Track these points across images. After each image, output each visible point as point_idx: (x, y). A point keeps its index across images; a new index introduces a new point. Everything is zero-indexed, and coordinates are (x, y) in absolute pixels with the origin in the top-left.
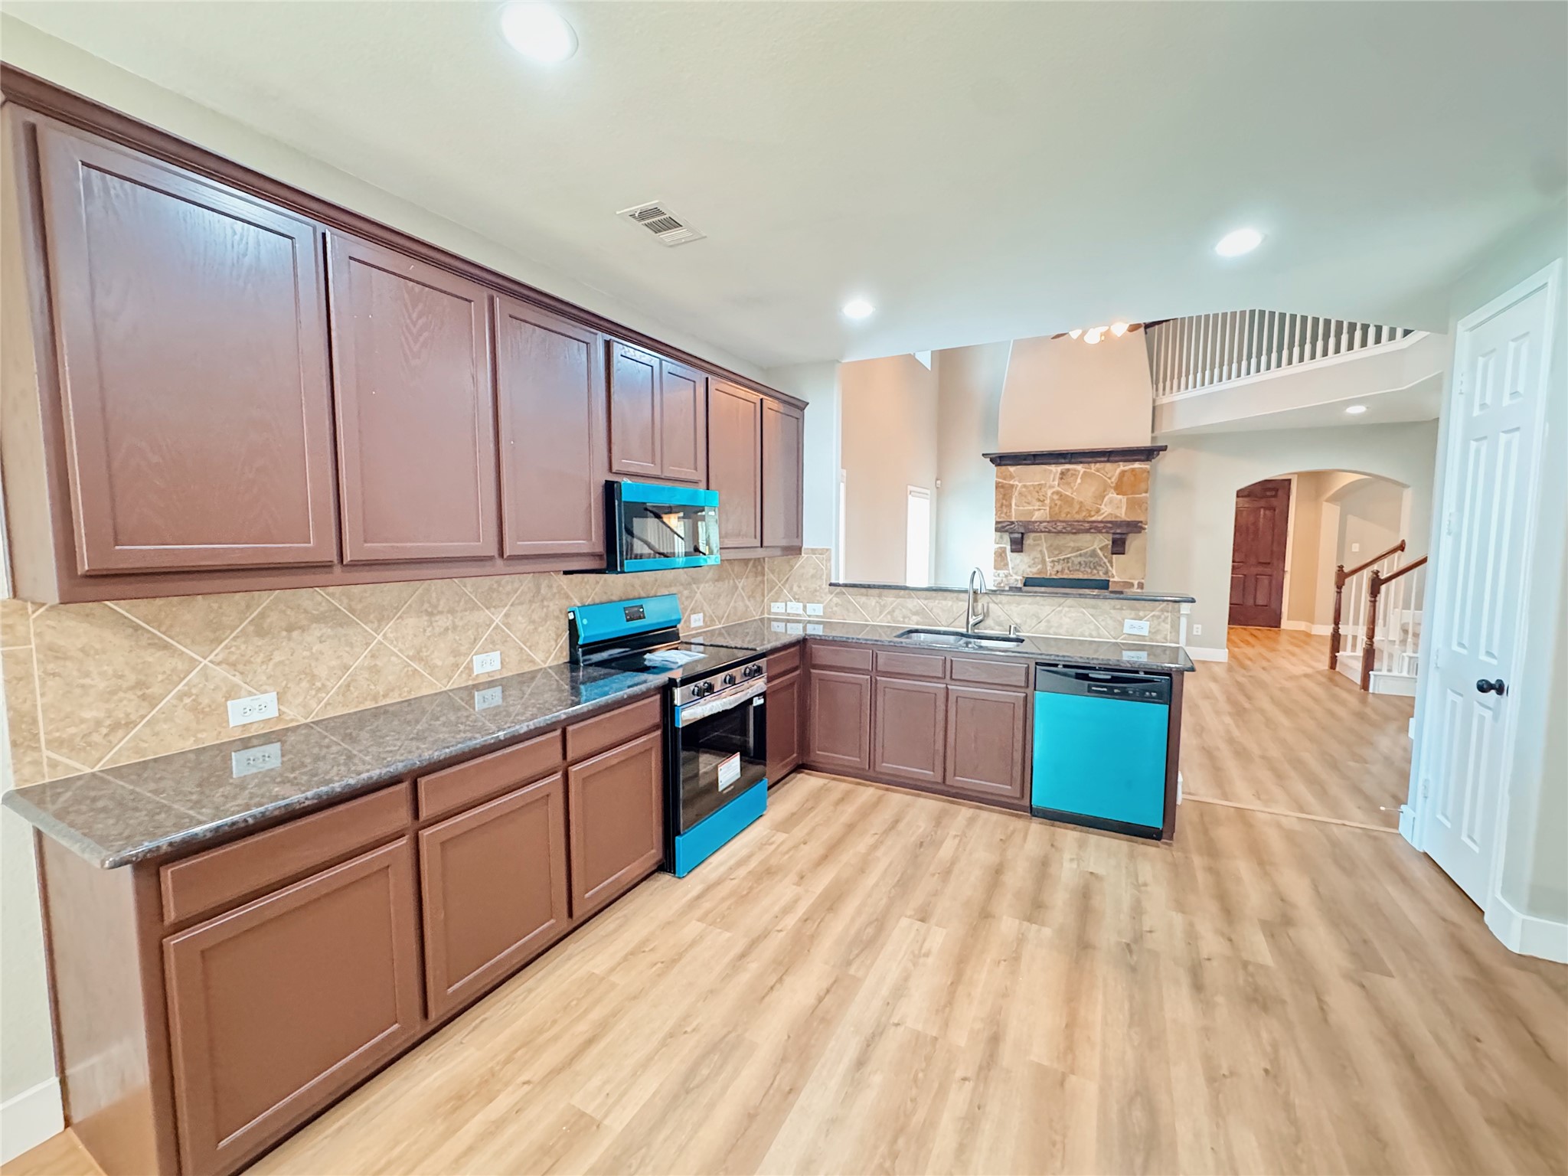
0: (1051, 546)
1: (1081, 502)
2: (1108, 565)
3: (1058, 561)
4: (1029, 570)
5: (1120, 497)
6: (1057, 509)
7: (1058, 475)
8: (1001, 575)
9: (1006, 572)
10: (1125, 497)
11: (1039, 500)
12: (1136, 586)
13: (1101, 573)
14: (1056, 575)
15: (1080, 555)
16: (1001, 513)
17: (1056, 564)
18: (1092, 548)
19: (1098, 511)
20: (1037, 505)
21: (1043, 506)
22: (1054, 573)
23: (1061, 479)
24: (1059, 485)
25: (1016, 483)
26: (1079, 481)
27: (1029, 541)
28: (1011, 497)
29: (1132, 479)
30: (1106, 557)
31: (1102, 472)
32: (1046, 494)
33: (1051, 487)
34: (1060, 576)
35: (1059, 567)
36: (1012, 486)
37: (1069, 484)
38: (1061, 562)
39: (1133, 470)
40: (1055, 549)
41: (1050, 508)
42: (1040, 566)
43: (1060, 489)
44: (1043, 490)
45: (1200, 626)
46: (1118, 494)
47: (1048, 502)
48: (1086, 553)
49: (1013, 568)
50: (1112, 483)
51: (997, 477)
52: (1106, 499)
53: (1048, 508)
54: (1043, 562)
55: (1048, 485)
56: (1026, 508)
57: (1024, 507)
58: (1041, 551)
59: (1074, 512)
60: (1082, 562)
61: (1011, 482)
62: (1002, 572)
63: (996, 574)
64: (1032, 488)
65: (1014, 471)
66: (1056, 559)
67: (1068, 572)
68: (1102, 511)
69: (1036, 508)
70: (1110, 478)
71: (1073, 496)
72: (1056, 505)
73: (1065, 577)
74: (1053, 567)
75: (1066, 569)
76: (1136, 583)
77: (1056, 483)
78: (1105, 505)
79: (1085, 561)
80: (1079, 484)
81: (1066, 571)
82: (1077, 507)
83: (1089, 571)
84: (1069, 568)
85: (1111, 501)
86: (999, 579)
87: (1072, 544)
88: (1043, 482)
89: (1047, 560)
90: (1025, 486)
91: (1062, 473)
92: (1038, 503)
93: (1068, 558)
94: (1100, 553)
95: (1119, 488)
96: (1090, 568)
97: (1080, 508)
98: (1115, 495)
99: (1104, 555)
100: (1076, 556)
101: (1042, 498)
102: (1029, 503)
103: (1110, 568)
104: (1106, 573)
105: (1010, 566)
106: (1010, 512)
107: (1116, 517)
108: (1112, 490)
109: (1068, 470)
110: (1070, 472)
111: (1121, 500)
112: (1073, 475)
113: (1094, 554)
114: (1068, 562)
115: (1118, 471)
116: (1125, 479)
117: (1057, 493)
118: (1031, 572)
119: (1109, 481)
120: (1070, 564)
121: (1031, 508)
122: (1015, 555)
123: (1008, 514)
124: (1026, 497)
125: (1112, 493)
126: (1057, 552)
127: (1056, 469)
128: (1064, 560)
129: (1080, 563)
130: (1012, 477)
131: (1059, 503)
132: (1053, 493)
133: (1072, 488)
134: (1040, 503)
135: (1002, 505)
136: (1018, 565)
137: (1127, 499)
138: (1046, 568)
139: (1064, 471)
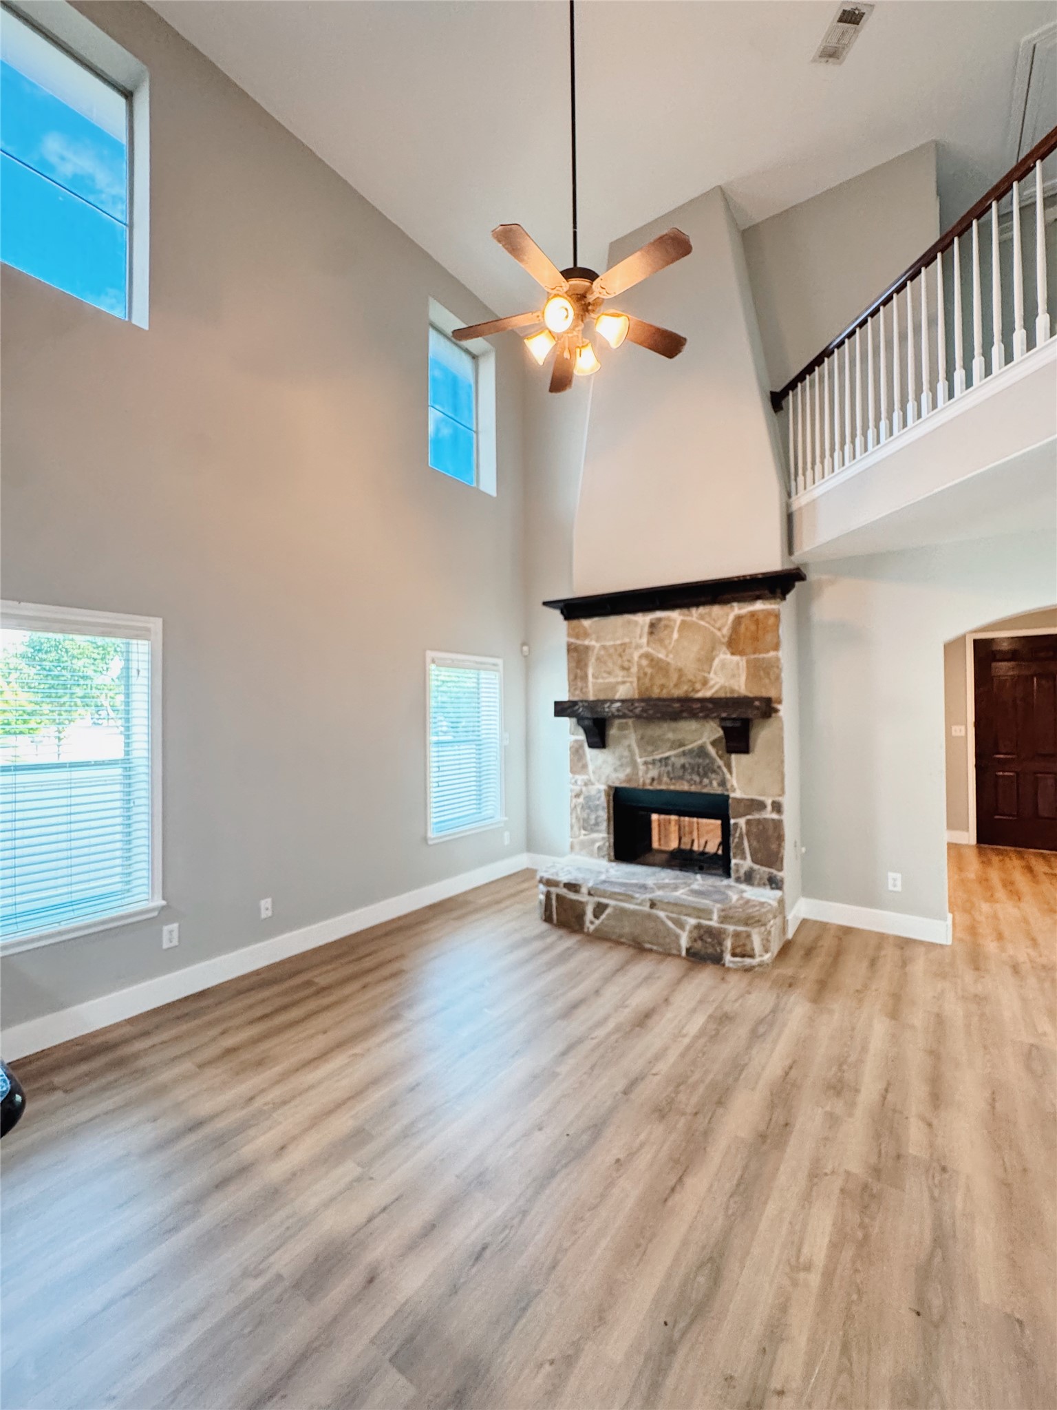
0: (642, 738)
1: (680, 670)
2: (725, 770)
3: (654, 762)
4: (614, 776)
5: (736, 658)
6: (647, 680)
7: (646, 629)
8: (579, 783)
9: (585, 777)
10: (744, 658)
11: (623, 668)
12: (769, 808)
13: (715, 783)
14: (651, 784)
15: (684, 753)
16: (575, 689)
17: (650, 766)
18: (699, 742)
19: (705, 682)
20: (620, 675)
21: (628, 676)
22: (648, 781)
23: (651, 633)
24: (648, 643)
25: (593, 643)
26: (675, 635)
27: (613, 732)
28: (586, 665)
29: (753, 628)
30: (721, 757)
31: (707, 619)
32: (632, 658)
33: (638, 647)
34: (656, 786)
35: (654, 773)
36: (587, 648)
37: (661, 641)
38: (658, 764)
39: (752, 614)
40: (648, 743)
41: (639, 679)
42: (628, 770)
43: (650, 650)
44: (628, 651)
45: (898, 876)
46: (733, 654)
47: (634, 669)
48: (691, 751)
49: (594, 772)
50: (723, 636)
51: (569, 635)
52: (716, 662)
53: (635, 680)
54: (634, 764)
55: (634, 645)
56: (607, 681)
57: (603, 678)
58: (629, 746)
59: (672, 685)
60: (687, 766)
61: (587, 642)
62: (581, 778)
63: (573, 781)
64: (612, 651)
65: (590, 627)
66: (650, 759)
67: (668, 781)
68: (712, 683)
69: (620, 679)
70: (719, 629)
71: (669, 660)
72: (645, 674)
73: (663, 787)
74: (647, 772)
75: (665, 775)
76: (769, 802)
77: (644, 640)
78: (715, 673)
79: (690, 764)
80: (677, 640)
81: (665, 779)
82: (675, 677)
83: (697, 778)
84: (668, 773)
85: (723, 665)
86: (577, 788)
87: (670, 736)
88: (627, 640)
89: (640, 760)
90: (604, 647)
91: (653, 625)
92: (621, 673)
93: (667, 758)
94: (712, 751)
95: (733, 645)
96: (698, 774)
97: (680, 677)
98: (729, 656)
99: (717, 753)
100: (677, 756)
101: (626, 664)
102: (609, 673)
103: (728, 776)
104: (723, 783)
105: (591, 768)
106: (587, 687)
107: (732, 691)
108: (724, 648)
109: (659, 620)
110: (663, 623)
111: (738, 664)
112: (666, 626)
113: (702, 752)
114: (666, 765)
115: (731, 617)
116: (742, 628)
117: (647, 656)
118: (618, 778)
119: (719, 634)
120: (670, 768)
121: (612, 680)
122: (595, 752)
123: (584, 690)
124: (605, 663)
125: (725, 653)
126: (650, 748)
127: (643, 620)
128: (660, 760)
129: (683, 766)
130: (586, 635)
131: (649, 671)
132: (641, 657)
133: (666, 647)
134: (625, 673)
135: (576, 678)
136: (600, 768)
137: (748, 662)
138: (637, 774)
139: (654, 622)
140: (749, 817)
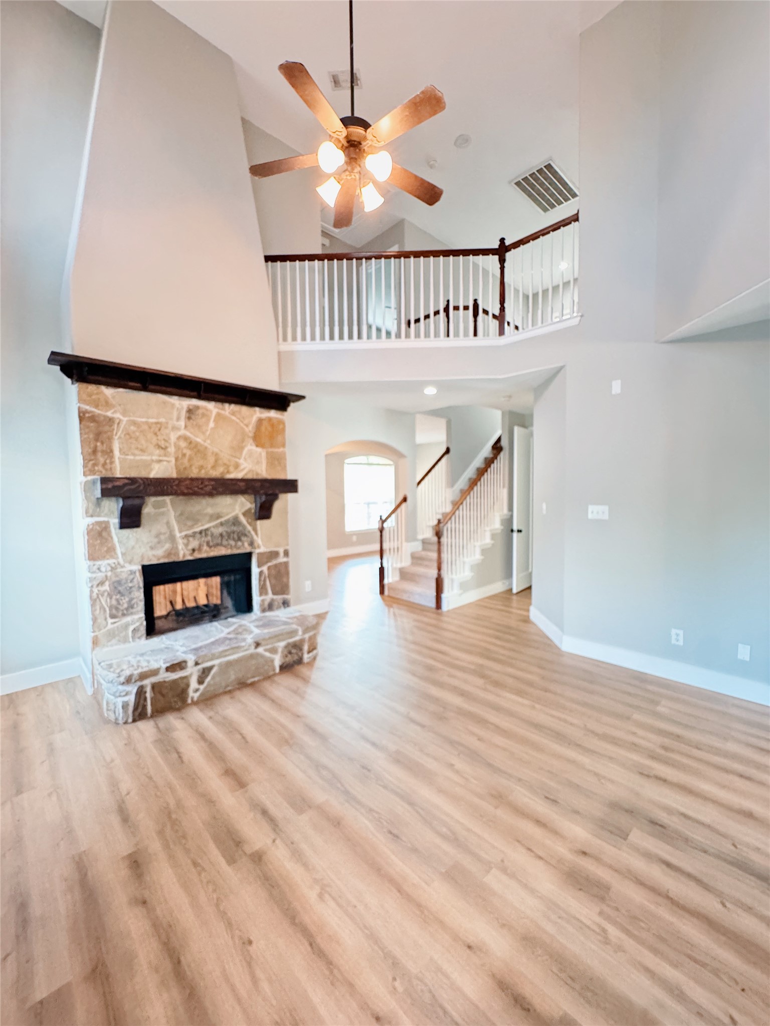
0: (181, 514)
1: (217, 454)
2: (253, 533)
3: (194, 535)
4: (150, 553)
5: (259, 450)
6: (186, 461)
7: (184, 414)
8: (103, 569)
9: (111, 561)
10: (265, 450)
11: (159, 446)
12: (282, 554)
13: (246, 544)
14: (191, 554)
15: (222, 524)
16: (94, 465)
17: (191, 539)
18: (233, 514)
19: (237, 466)
20: (156, 454)
21: (165, 455)
22: (188, 553)
23: (189, 418)
24: (186, 427)
25: (118, 416)
26: (212, 424)
27: (148, 509)
28: (110, 439)
29: (270, 429)
30: (250, 524)
31: (239, 416)
32: (169, 439)
33: (175, 428)
34: (198, 555)
35: (194, 544)
36: (111, 420)
37: (199, 427)
38: (198, 536)
39: (270, 419)
40: (188, 518)
41: (177, 459)
42: (167, 546)
43: (188, 434)
44: (164, 431)
46: (257, 446)
47: (172, 450)
48: (227, 522)
49: (123, 554)
50: (250, 431)
51: (80, 400)
52: (245, 451)
53: (173, 460)
54: (172, 538)
55: (170, 426)
56: (138, 458)
57: (134, 455)
58: (168, 523)
59: (209, 466)
60: (224, 534)
61: (109, 414)
62: (104, 564)
63: (95, 568)
64: (145, 427)
65: (114, 397)
66: (190, 532)
67: (208, 549)
68: (242, 467)
69: (154, 458)
70: (247, 426)
71: (206, 444)
72: (184, 455)
73: (204, 555)
74: (186, 545)
75: (205, 544)
76: (281, 551)
77: (182, 423)
78: (245, 459)
79: (227, 532)
80: (212, 429)
81: (205, 548)
82: (212, 460)
83: (232, 543)
84: (208, 543)
85: (251, 454)
86: (100, 576)
87: (210, 510)
88: (162, 420)
89: (178, 535)
90: (134, 423)
91: (190, 411)
92: (157, 452)
93: (206, 530)
94: (243, 520)
95: (257, 439)
96: (234, 539)
97: (216, 461)
98: (254, 448)
99: (247, 521)
100: (216, 526)
101: (163, 444)
102: (142, 450)
103: (255, 537)
104: (252, 544)
105: (119, 551)
106: (112, 463)
107: (257, 474)
108: (251, 441)
109: (197, 408)
110: (200, 411)
111: (260, 454)
112: (203, 415)
113: (236, 521)
114: (206, 535)
115: (254, 419)
116: (263, 429)
117: (186, 438)
118: (154, 556)
119: (246, 429)
120: (209, 538)
121: (145, 457)
122: (127, 532)
123: (108, 466)
124: (137, 439)
125: (251, 445)
126: (189, 523)
127: (181, 404)
128: (201, 532)
129: (221, 535)
130: (108, 405)
131: (188, 452)
132: (179, 438)
133: (204, 433)
134: (162, 452)
135: (95, 452)
136: (133, 548)
137: (267, 453)
138: (177, 548)
139: (191, 407)
140: (269, 564)
